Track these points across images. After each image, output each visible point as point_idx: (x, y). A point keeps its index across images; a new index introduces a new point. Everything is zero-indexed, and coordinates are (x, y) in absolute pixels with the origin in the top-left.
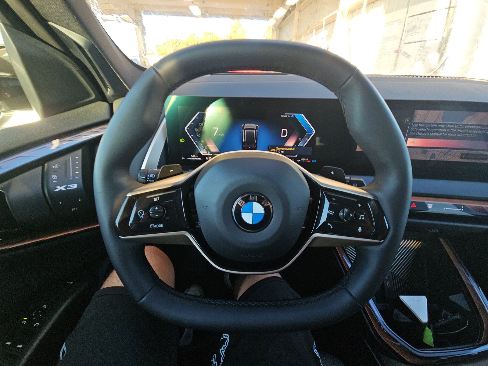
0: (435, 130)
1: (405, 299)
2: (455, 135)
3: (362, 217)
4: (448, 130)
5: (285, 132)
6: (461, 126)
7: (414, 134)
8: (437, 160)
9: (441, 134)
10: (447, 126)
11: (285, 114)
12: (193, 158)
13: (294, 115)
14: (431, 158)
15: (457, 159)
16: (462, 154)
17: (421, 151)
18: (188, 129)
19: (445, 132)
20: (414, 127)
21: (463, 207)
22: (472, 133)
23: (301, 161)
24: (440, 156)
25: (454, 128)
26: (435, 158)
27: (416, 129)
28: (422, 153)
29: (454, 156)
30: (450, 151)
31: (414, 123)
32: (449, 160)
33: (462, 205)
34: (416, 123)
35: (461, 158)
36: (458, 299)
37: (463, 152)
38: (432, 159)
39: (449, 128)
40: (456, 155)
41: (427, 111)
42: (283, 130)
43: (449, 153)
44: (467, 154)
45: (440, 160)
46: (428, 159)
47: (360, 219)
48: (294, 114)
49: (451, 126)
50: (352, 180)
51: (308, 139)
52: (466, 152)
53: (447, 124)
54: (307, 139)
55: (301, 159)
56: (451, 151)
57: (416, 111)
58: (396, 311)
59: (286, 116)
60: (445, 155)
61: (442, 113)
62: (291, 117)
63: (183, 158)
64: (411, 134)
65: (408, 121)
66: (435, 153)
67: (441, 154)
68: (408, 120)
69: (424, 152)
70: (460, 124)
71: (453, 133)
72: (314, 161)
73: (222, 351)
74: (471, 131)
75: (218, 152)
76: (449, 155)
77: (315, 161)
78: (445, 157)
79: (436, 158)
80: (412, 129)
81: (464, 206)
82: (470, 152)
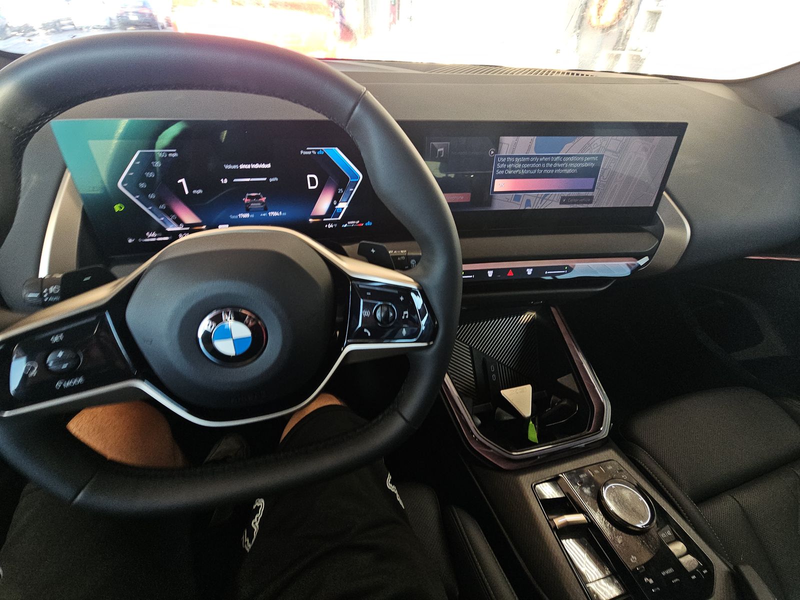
0: (528, 166)
1: (506, 393)
2: (553, 171)
3: (406, 315)
4: (544, 165)
5: (312, 180)
6: (558, 158)
7: (502, 172)
8: (534, 208)
9: (535, 171)
10: (541, 159)
11: (308, 149)
12: (151, 237)
13: (322, 150)
14: (526, 206)
15: (556, 205)
16: (563, 198)
17: (514, 196)
18: (126, 185)
19: (541, 168)
20: (501, 163)
21: (566, 268)
22: (573, 168)
23: (349, 226)
24: (536, 202)
25: (550, 162)
26: (530, 206)
27: (503, 166)
28: (514, 200)
29: (552, 201)
30: (546, 195)
31: (500, 156)
32: (546, 208)
33: (565, 266)
34: (504, 156)
35: (561, 203)
36: (567, 381)
37: (562, 195)
38: (527, 208)
39: (544, 162)
40: (555, 199)
41: (516, 138)
42: (309, 176)
43: (546, 198)
44: (567, 198)
45: (536, 208)
46: (522, 208)
47: (403, 317)
48: (323, 148)
49: (546, 159)
50: (409, 256)
51: (354, 188)
52: (566, 194)
53: (542, 156)
54: (351, 190)
55: (349, 223)
56: (549, 194)
57: (501, 138)
58: (499, 410)
59: (309, 153)
60: (542, 201)
61: (535, 140)
62: (318, 153)
63: (130, 241)
64: (499, 172)
65: (493, 154)
66: (529, 198)
67: (538, 199)
68: (492, 152)
69: (517, 199)
70: (557, 156)
71: (549, 168)
72: (369, 224)
73: (255, 524)
74: (571, 165)
75: (200, 223)
76: (548, 200)
77: (371, 224)
78: (542, 203)
79: (532, 205)
80: (499, 166)
81: (568, 266)
82: (570, 194)
